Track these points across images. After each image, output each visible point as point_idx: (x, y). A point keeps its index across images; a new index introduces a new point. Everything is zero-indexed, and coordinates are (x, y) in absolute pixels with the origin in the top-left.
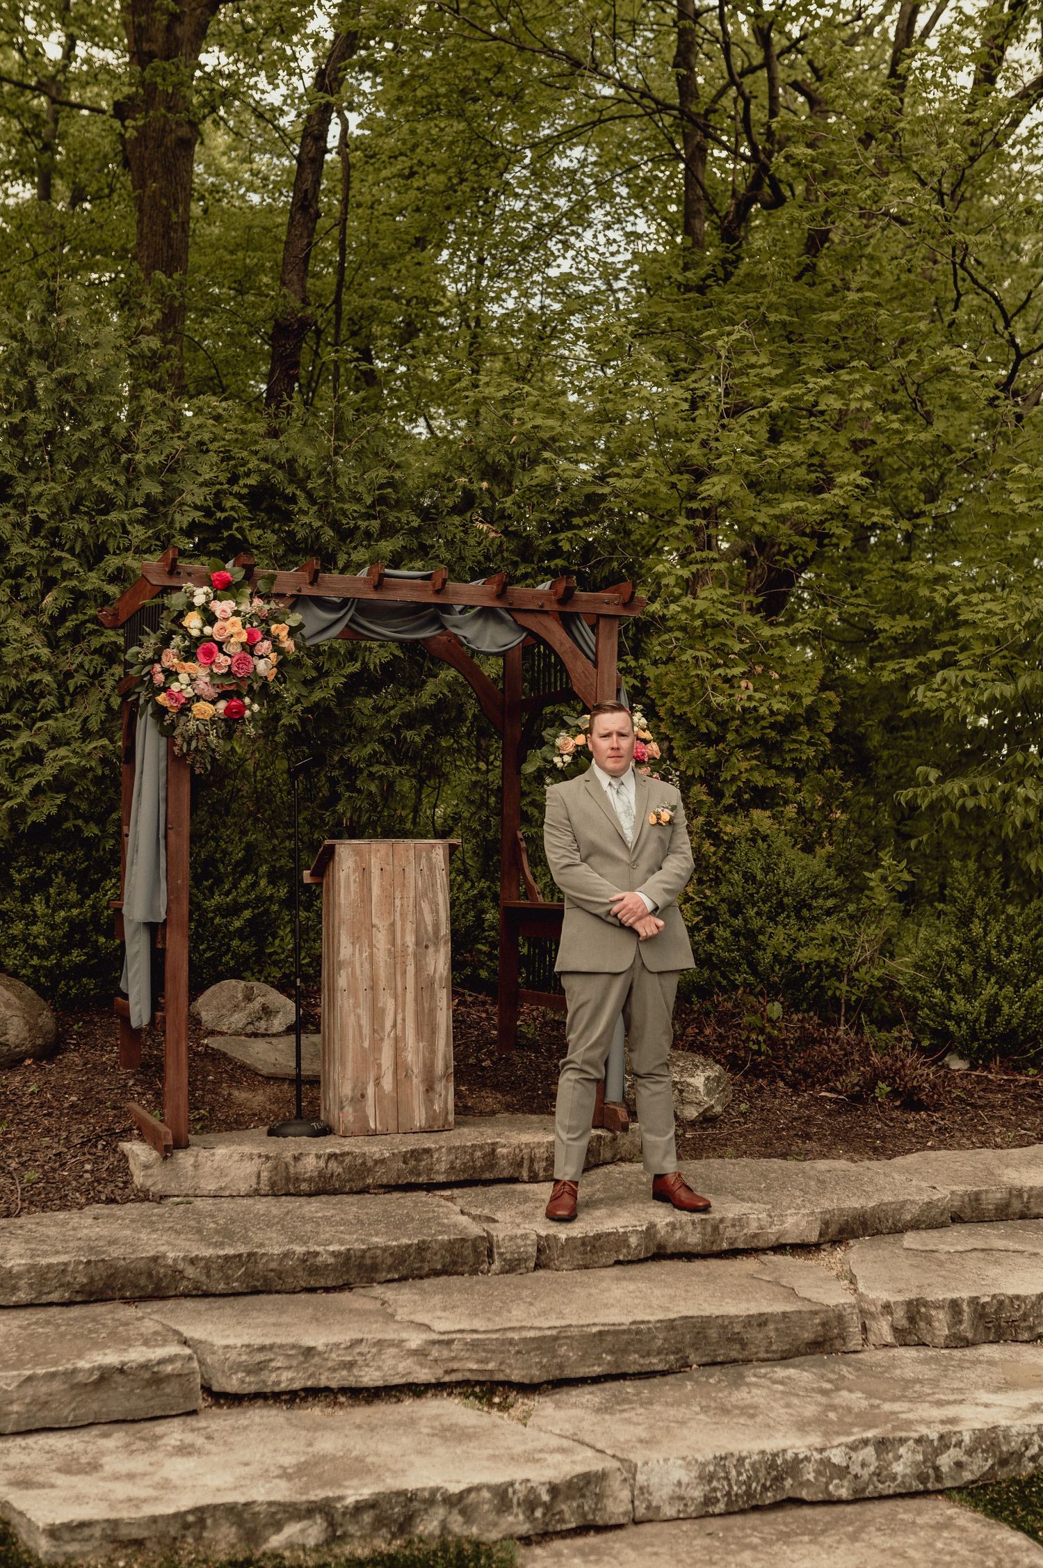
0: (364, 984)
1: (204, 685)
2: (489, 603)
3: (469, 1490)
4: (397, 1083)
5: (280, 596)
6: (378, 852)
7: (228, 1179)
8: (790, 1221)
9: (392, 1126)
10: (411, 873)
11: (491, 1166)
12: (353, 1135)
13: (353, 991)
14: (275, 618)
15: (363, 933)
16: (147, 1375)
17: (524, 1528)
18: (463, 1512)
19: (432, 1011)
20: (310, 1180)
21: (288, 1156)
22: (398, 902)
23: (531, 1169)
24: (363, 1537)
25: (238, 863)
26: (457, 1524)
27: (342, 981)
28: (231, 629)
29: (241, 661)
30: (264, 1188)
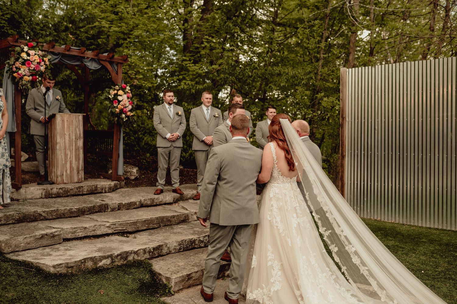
0: (63, 148)
1: (27, 71)
2: (94, 57)
3: (138, 250)
4: (71, 171)
5: (45, 51)
6: (67, 116)
7: (34, 195)
8: (167, 198)
9: (70, 181)
10: (74, 122)
11: (96, 190)
12: (61, 184)
13: (60, 150)
14: (44, 56)
15: (63, 135)
16: (52, 235)
17: (148, 257)
18: (137, 255)
19: (79, 155)
20: (55, 194)
21: (49, 189)
22: (71, 128)
23: (105, 190)
24: (118, 261)
26: (136, 257)
27: (58, 147)
28: (35, 58)
29: (37, 67)
30: (43, 196)
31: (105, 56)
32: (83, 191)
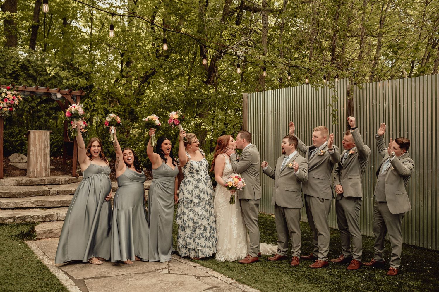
0: (35, 153)
1: (5, 105)
4: (40, 169)
5: (19, 91)
6: (38, 132)
7: (10, 183)
9: (39, 176)
10: (43, 136)
11: (55, 182)
13: (33, 154)
14: (18, 94)
15: (35, 145)
17: (41, 221)
18: (33, 218)
19: (46, 158)
20: (23, 184)
22: (41, 141)
23: (61, 183)
24: (19, 221)
25: (17, 133)
27: (31, 153)
28: (10, 97)
29: (12, 102)
30: (16, 185)
31: (65, 92)
32: (44, 182)
